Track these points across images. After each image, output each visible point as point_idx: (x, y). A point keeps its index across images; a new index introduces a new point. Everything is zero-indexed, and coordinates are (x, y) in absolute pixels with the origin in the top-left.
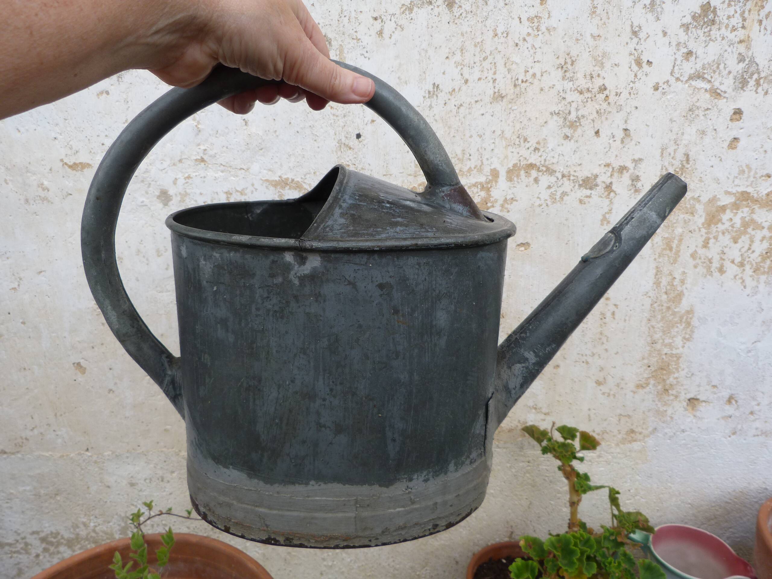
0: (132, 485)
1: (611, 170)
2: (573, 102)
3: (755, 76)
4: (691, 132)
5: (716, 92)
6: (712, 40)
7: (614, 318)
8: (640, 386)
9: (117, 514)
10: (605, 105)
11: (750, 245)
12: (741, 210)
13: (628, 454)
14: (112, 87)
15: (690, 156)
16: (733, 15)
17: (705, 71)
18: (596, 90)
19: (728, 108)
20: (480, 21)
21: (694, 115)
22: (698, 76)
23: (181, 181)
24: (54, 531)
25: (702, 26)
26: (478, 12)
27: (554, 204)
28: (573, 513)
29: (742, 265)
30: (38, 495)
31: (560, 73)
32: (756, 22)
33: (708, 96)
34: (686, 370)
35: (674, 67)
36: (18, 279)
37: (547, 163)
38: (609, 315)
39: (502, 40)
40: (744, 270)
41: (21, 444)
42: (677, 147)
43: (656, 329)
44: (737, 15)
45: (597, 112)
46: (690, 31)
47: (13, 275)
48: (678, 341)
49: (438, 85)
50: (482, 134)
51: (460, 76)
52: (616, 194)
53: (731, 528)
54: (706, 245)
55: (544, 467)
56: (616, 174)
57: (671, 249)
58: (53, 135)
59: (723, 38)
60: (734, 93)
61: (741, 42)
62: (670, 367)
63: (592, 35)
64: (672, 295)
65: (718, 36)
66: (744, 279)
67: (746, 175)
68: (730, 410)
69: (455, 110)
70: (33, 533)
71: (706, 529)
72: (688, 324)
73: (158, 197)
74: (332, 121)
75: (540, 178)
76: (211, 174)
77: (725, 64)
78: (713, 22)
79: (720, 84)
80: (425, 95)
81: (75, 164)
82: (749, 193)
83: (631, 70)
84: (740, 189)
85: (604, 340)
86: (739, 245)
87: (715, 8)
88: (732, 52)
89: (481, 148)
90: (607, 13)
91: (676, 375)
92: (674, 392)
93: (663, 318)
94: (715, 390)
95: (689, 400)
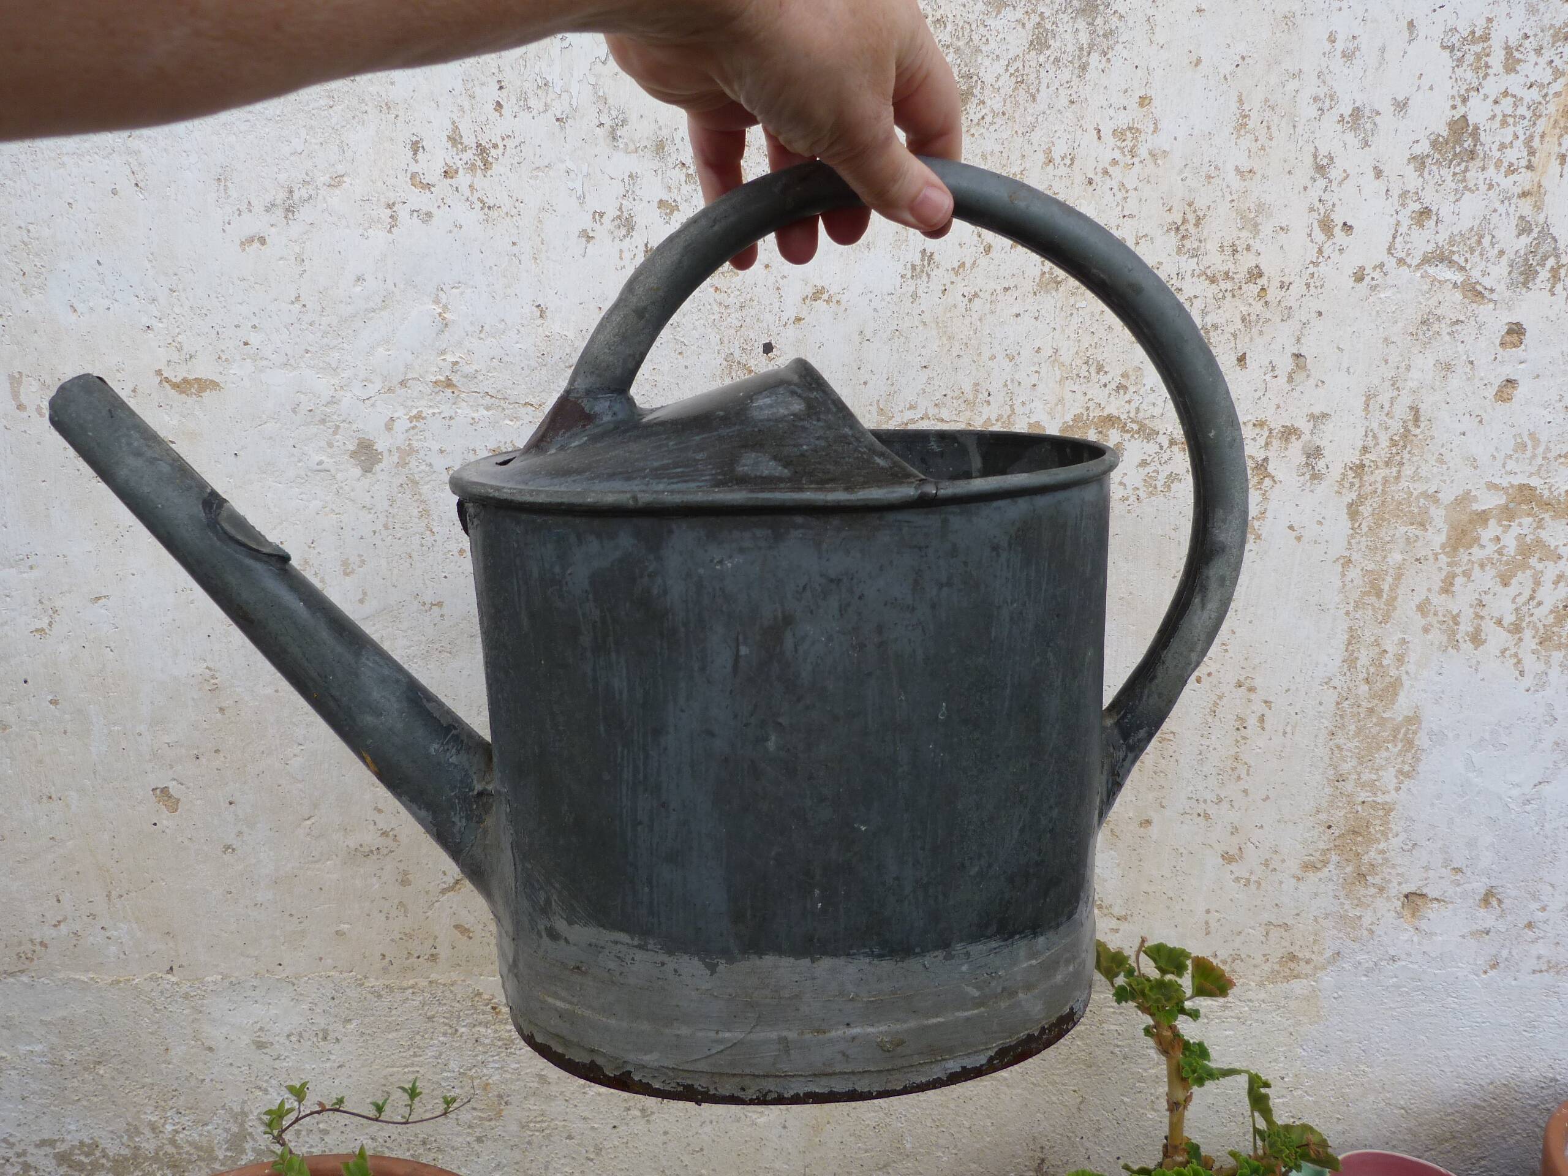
0: (260, 1045)
1: (1266, 433)
2: (1196, 297)
3: (1551, 262)
4: (1424, 366)
5: (1474, 290)
6: (1470, 190)
7: (1263, 729)
8: (1309, 866)
9: (223, 1107)
10: (1258, 307)
11: (1534, 591)
12: (1517, 521)
13: (1283, 1002)
14: (273, 229)
15: (1422, 412)
16: (1511, 143)
17: (1455, 249)
18: (1242, 275)
19: (1497, 321)
20: (1020, 133)
21: (1431, 333)
22: (1440, 257)
23: (402, 425)
24: (88, 1141)
25: (1451, 161)
26: (1017, 115)
27: (1153, 498)
28: (1176, 1125)
29: (1516, 629)
30: (58, 1064)
31: (1173, 239)
32: (1554, 157)
33: (1458, 296)
34: (1403, 836)
35: (1394, 238)
36: (51, 612)
37: (1141, 415)
38: (1252, 721)
39: (1063, 171)
40: (1521, 639)
41: (29, 955)
42: (1396, 393)
43: (1345, 753)
44: (1519, 143)
45: (1243, 320)
46: (1426, 170)
47: (41, 602)
48: (1389, 777)
49: (932, 254)
50: (1015, 354)
51: (976, 238)
52: (1274, 481)
53: (1483, 1158)
54: (1447, 588)
55: (1113, 1027)
56: (1275, 443)
57: (1379, 594)
58: (145, 321)
59: (1490, 187)
60: (1508, 294)
61: (1524, 194)
62: (1371, 829)
63: (1237, 168)
64: (1378, 686)
65: (1481, 182)
66: (1520, 656)
67: (1529, 454)
68: (1487, 918)
69: (962, 303)
70: (43, 1143)
71: (1434, 1161)
72: (1409, 743)
73: (353, 455)
74: (717, 317)
75: (1126, 444)
76: (464, 411)
77: (1493, 237)
78: (1472, 155)
79: (1483, 275)
80: (905, 272)
81: (185, 380)
82: (1534, 489)
83: (1312, 241)
84: (1517, 481)
85: (1242, 771)
86: (1512, 590)
87: (1476, 128)
88: (1508, 214)
89: (1012, 380)
90: (1269, 128)
91: (1382, 846)
92: (1377, 880)
93: (1359, 731)
94: (1458, 877)
95: (1406, 897)
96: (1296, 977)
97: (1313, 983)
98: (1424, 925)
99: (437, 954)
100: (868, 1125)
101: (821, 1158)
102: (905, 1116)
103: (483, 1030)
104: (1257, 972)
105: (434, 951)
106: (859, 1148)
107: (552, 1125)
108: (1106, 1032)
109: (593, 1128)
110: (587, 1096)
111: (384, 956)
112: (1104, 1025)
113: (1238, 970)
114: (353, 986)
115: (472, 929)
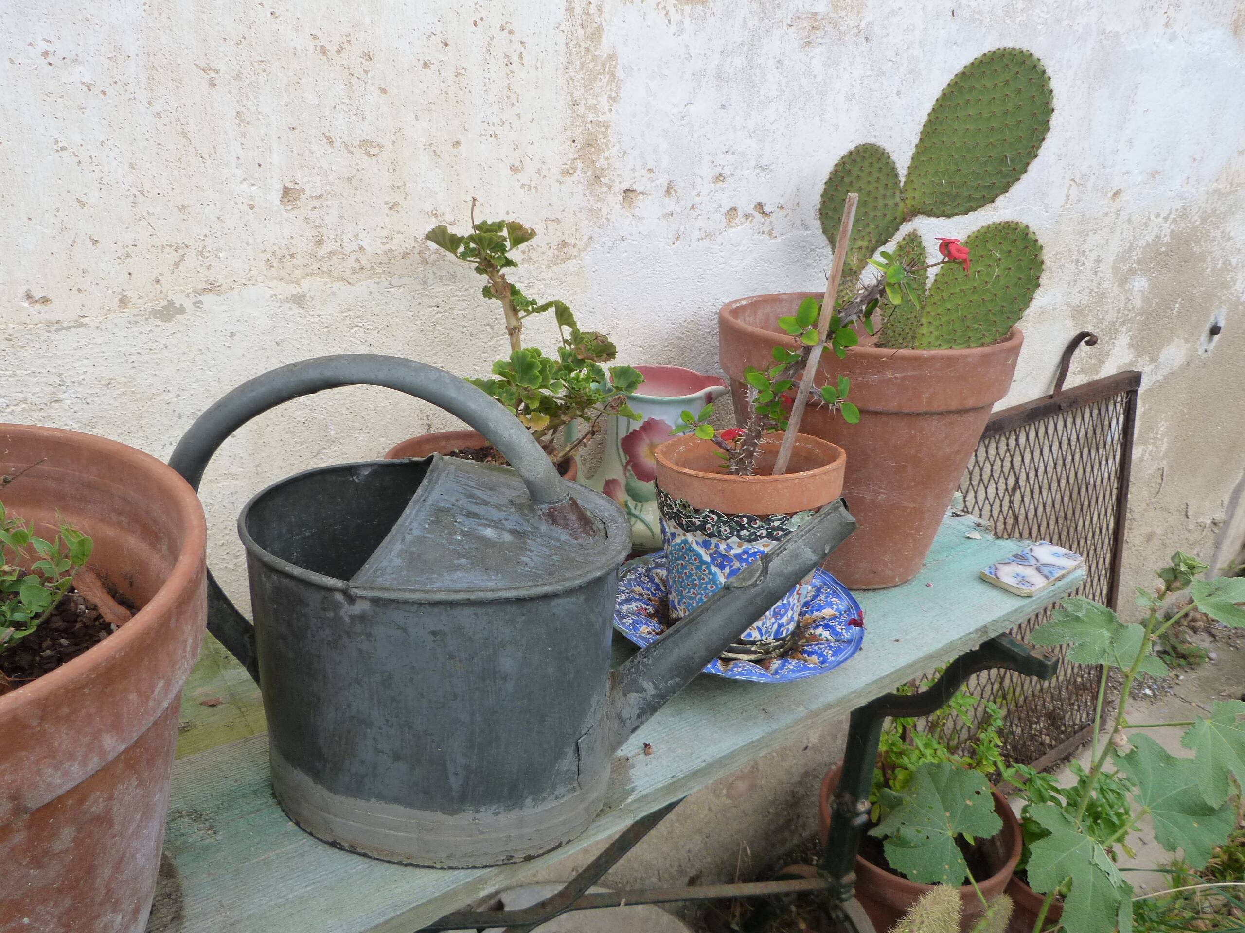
7: (523, 65)
8: (566, 173)
13: (564, 278)
28: (516, 342)
34: (617, 146)
38: (515, 58)
48: (603, 100)
55: (460, 312)
62: (599, 142)
64: (590, 30)
66: (667, 9)
68: (670, 204)
72: (613, 75)
85: (514, 98)
91: (607, 154)
92: (607, 180)
93: (582, 65)
94: (652, 176)
95: (625, 192)
96: (569, 259)
97: (579, 262)
98: (637, 212)
100: (299, 421)
101: (268, 456)
102: (326, 409)
104: (545, 257)
108: (456, 317)
113: (533, 257)
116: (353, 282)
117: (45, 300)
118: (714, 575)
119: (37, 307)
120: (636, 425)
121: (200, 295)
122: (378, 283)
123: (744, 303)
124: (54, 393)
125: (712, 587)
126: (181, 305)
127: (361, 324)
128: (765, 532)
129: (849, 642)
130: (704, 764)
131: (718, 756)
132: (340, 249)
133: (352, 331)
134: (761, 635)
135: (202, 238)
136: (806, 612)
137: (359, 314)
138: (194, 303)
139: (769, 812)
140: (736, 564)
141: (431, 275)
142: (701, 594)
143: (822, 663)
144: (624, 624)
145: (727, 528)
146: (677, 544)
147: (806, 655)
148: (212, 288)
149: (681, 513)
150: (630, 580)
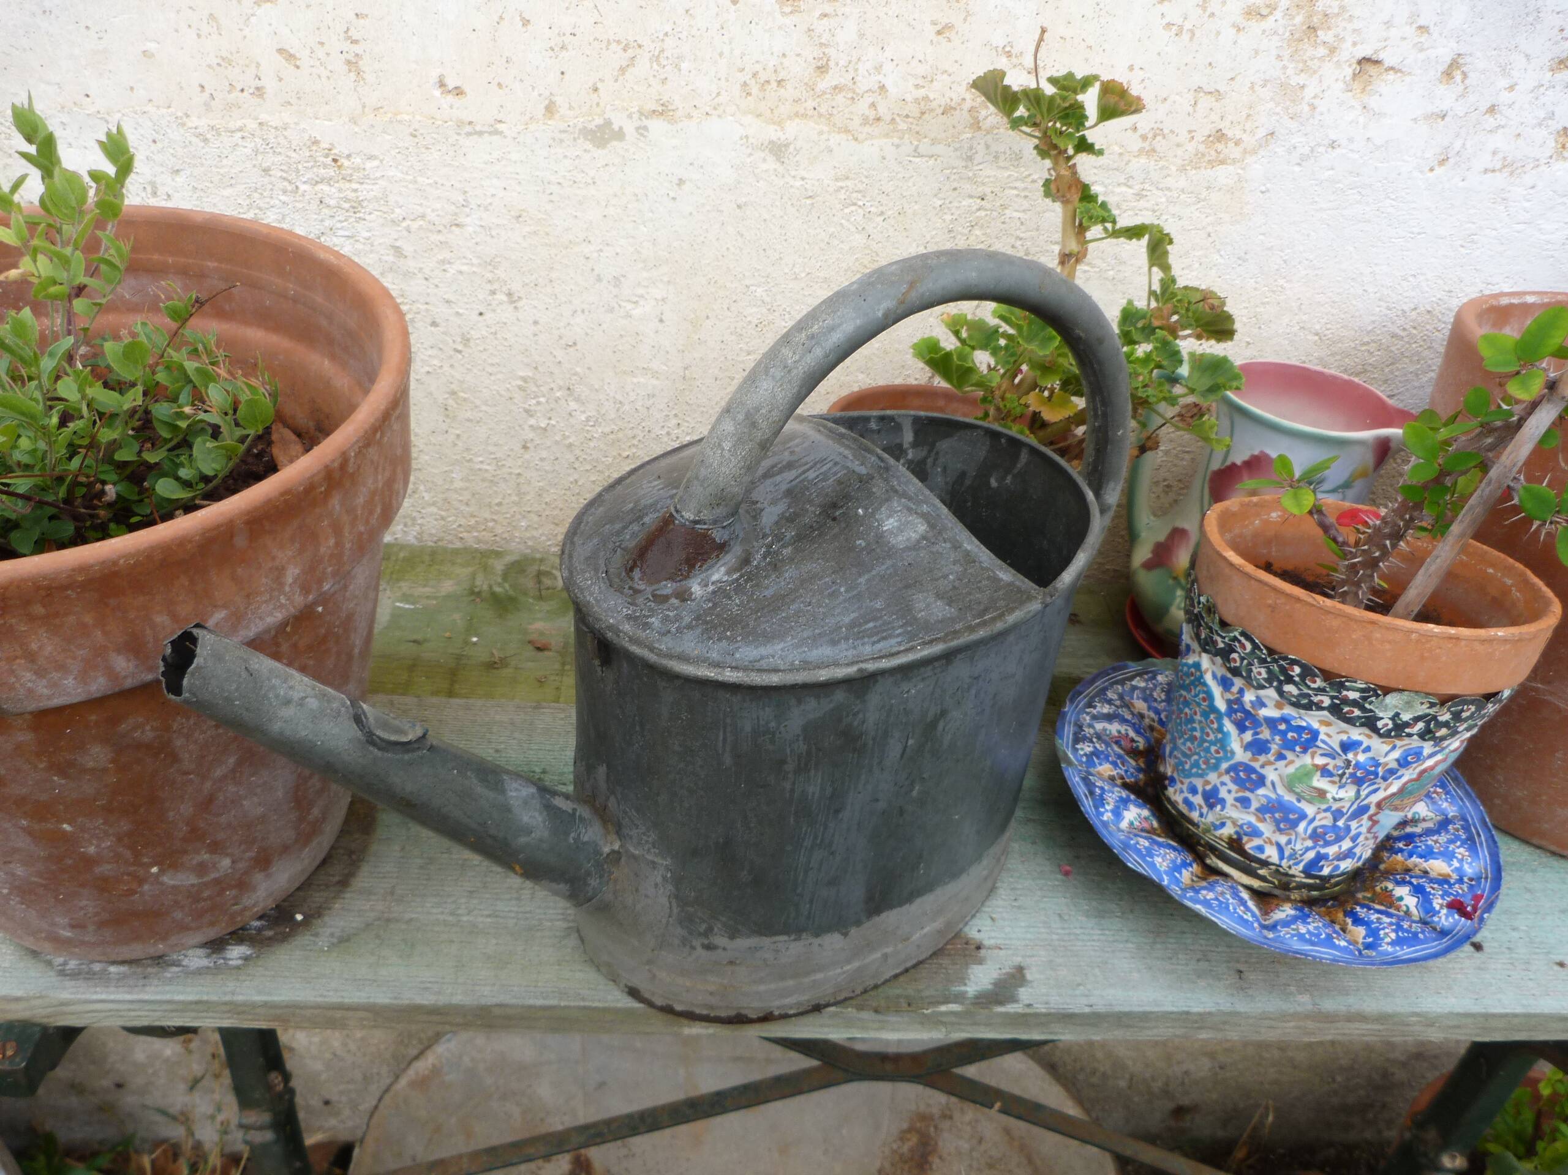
8: (1253, 13)
13: (1204, 194)
68: (1446, 97)
92: (1329, 37)
94: (1422, 39)
95: (1360, 62)
96: (1222, 162)
97: (1240, 171)
98: (1373, 102)
99: (263, 87)
100: (750, 322)
101: (702, 359)
102: (789, 313)
103: (325, 188)
104: (1180, 152)
105: (259, 84)
106: (741, 349)
107: (414, 308)
108: (1007, 220)
109: (457, 313)
110: (448, 275)
111: (203, 87)
112: (1007, 211)
113: (1158, 149)
114: (174, 126)
115: (298, 55)
116: (861, 137)
117: (459, 92)
118: (1226, 735)
119: (450, 98)
120: (1239, 458)
121: (647, 118)
122: (898, 146)
123: (1530, 299)
124: (456, 214)
125: (1217, 752)
126: (621, 128)
127: (860, 203)
128: (1327, 702)
129: (1443, 933)
130: (1087, 1010)
131: (1117, 1009)
132: (850, 84)
133: (847, 211)
134: (1282, 858)
135: (661, 37)
136: (1401, 851)
137: (861, 187)
138: (637, 129)
139: (1334, 1080)
140: (1265, 734)
141: (981, 149)
142: (1198, 754)
143: (1368, 946)
144: (1075, 750)
145: (1263, 671)
146: (1186, 664)
147: (1349, 921)
148: (663, 111)
149: (1203, 618)
150: (1134, 688)
